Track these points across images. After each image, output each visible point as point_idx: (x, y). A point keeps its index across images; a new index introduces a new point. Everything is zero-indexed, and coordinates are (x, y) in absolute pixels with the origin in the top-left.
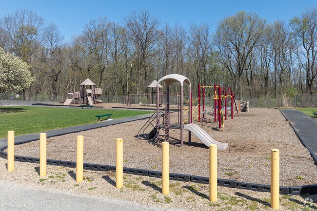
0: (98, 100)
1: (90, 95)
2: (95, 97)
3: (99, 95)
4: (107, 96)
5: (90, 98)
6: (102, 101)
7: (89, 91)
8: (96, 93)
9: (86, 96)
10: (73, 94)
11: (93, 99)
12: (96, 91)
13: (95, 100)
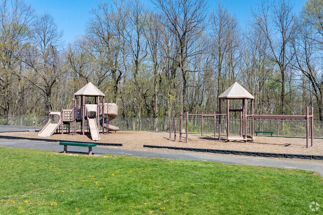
0: (111, 127)
1: (93, 115)
2: (105, 120)
3: (112, 117)
4: (126, 118)
5: (92, 123)
6: (117, 128)
7: (91, 108)
8: (105, 112)
9: (86, 118)
10: (59, 113)
11: (101, 124)
12: (105, 108)
13: (105, 125)
